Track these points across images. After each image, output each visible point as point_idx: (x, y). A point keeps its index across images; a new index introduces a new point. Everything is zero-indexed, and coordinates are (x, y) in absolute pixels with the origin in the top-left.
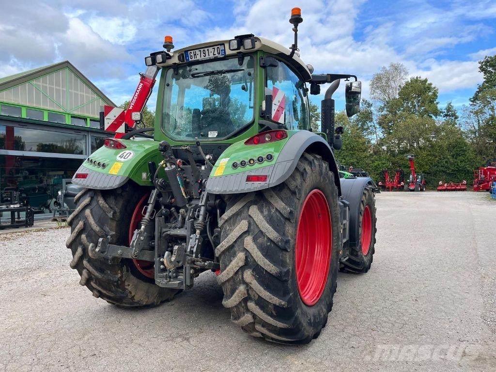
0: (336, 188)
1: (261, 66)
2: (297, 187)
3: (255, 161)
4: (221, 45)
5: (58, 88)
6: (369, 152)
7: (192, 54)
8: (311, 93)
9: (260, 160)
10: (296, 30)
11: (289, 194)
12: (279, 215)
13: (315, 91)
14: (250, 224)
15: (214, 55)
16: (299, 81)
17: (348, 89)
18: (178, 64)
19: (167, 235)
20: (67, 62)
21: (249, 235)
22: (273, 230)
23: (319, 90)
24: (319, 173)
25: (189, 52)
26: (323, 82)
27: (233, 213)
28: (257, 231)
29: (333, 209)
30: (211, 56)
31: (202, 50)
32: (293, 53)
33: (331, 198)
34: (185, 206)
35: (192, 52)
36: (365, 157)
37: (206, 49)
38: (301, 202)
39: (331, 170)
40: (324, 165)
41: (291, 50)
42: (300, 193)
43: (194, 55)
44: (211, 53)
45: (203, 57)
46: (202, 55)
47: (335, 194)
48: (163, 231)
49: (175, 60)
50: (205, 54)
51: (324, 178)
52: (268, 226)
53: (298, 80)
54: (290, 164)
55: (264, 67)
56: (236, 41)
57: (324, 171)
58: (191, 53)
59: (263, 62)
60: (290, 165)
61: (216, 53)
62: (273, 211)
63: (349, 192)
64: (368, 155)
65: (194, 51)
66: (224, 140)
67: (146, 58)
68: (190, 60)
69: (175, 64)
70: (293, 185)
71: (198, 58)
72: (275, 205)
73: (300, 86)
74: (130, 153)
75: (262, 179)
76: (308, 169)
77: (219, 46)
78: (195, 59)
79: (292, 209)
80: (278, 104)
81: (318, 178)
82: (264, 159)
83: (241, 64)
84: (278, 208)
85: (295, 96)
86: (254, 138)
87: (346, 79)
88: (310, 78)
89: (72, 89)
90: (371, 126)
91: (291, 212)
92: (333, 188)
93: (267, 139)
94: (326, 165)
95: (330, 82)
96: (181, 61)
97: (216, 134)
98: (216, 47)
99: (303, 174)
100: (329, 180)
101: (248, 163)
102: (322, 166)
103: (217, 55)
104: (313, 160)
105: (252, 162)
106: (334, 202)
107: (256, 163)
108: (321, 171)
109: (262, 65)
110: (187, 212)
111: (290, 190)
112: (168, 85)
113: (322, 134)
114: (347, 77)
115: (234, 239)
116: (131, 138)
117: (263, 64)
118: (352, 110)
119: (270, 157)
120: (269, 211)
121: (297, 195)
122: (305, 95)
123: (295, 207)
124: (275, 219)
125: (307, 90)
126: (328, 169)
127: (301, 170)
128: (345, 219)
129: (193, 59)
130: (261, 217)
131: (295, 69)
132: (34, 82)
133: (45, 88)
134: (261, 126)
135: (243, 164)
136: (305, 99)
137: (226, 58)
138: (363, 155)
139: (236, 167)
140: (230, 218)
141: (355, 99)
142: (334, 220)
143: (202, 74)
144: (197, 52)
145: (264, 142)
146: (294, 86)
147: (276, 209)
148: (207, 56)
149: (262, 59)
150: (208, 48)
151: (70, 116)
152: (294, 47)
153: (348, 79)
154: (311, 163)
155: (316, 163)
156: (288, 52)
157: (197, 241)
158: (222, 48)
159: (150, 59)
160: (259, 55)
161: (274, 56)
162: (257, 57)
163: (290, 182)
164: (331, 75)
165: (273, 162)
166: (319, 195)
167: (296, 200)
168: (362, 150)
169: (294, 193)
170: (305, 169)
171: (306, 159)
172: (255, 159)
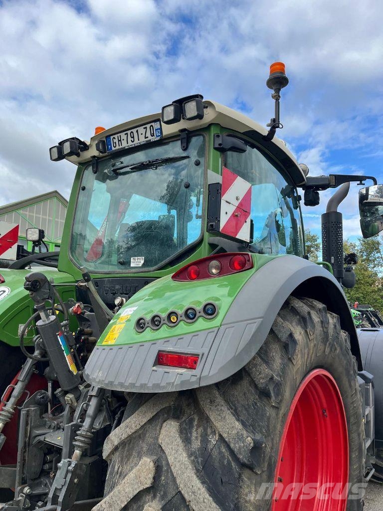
0: (353, 359)
1: (215, 149)
2: (272, 378)
3: (179, 318)
4: (155, 121)
5: (44, 217)
6: (377, 286)
7: (116, 141)
8: (306, 204)
9: (191, 315)
10: (277, 98)
11: (253, 397)
12: (227, 455)
13: (312, 201)
14: (158, 469)
15: (146, 138)
16: (286, 187)
17: (363, 198)
18: (99, 158)
19: (40, 442)
20: (56, 192)
21: (154, 497)
22: (207, 496)
23: (318, 198)
24: (323, 339)
25: (112, 137)
26: (324, 187)
27: (130, 432)
28: (172, 493)
29: (349, 400)
30: (142, 140)
31: (129, 132)
32: (272, 133)
33: (345, 380)
34: (77, 388)
35: (116, 136)
36: (373, 292)
37: (134, 131)
38: (282, 412)
39: (343, 327)
40: (331, 321)
41: (269, 128)
42: (279, 393)
43: (119, 141)
44: (142, 136)
45: (130, 143)
46: (130, 139)
47: (352, 372)
48: (33, 435)
49: (93, 152)
50: (133, 137)
51: (332, 346)
52: (197, 483)
53: (285, 184)
54: (254, 328)
55: (221, 150)
56: (172, 108)
57: (331, 331)
58: (114, 138)
59: (219, 141)
60: (253, 330)
61: (148, 134)
62: (213, 440)
63: (369, 352)
64: (376, 289)
65: (119, 135)
66: (154, 271)
67: (51, 149)
68: (113, 149)
69: (94, 157)
70: (263, 373)
71: (124, 145)
72: (218, 425)
73: (288, 193)
74: (4, 291)
75: (187, 363)
76: (298, 333)
77: (153, 124)
78: (121, 147)
79: (258, 437)
80: (237, 203)
81: (321, 347)
82: (198, 314)
83: (185, 149)
84: (225, 435)
85: (281, 210)
86: (190, 268)
87: (359, 182)
88: (304, 180)
89: (58, 219)
90: (378, 258)
91: (257, 448)
92: (349, 362)
93: (214, 271)
94: (335, 320)
95: (335, 186)
96: (101, 152)
97: (142, 262)
98: (148, 126)
99: (288, 346)
100: (341, 349)
101: (166, 321)
102: (328, 323)
103: (150, 138)
104: (309, 313)
105: (174, 319)
106: (350, 386)
107: (182, 323)
108: (326, 334)
109: (217, 146)
110: (77, 399)
111: (256, 386)
112: (84, 189)
113: (323, 264)
114: (360, 179)
115: (122, 502)
116: (26, 268)
117: (220, 145)
118: (370, 228)
119: (210, 310)
120: (205, 440)
121: (273, 398)
122: (296, 206)
123: (268, 430)
124: (217, 464)
125: (299, 198)
126: (339, 327)
127: (284, 337)
128: (367, 404)
129: (117, 147)
130: (184, 457)
131: (277, 161)
132: (21, 211)
133: (31, 217)
134: (213, 246)
135: (156, 322)
136: (296, 212)
137: (163, 141)
138: (370, 289)
139: (142, 328)
140: (123, 444)
141: (373, 213)
142: (352, 420)
143: (128, 169)
144: (123, 135)
145: (207, 275)
146: (279, 193)
147: (221, 437)
148: (136, 141)
149: (218, 136)
150: (137, 128)
151: (54, 245)
152: (275, 124)
153: (363, 182)
154: (304, 321)
155: (316, 318)
156: (264, 130)
157: (69, 475)
158: (156, 125)
159: (55, 150)
160: (214, 131)
161: (239, 135)
162: (210, 135)
163: (255, 365)
164: (335, 176)
165: (217, 321)
166: (325, 378)
167: (270, 412)
168: (368, 284)
169: (264, 394)
170: (291, 335)
171: (295, 311)
172: (181, 312)
